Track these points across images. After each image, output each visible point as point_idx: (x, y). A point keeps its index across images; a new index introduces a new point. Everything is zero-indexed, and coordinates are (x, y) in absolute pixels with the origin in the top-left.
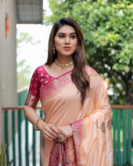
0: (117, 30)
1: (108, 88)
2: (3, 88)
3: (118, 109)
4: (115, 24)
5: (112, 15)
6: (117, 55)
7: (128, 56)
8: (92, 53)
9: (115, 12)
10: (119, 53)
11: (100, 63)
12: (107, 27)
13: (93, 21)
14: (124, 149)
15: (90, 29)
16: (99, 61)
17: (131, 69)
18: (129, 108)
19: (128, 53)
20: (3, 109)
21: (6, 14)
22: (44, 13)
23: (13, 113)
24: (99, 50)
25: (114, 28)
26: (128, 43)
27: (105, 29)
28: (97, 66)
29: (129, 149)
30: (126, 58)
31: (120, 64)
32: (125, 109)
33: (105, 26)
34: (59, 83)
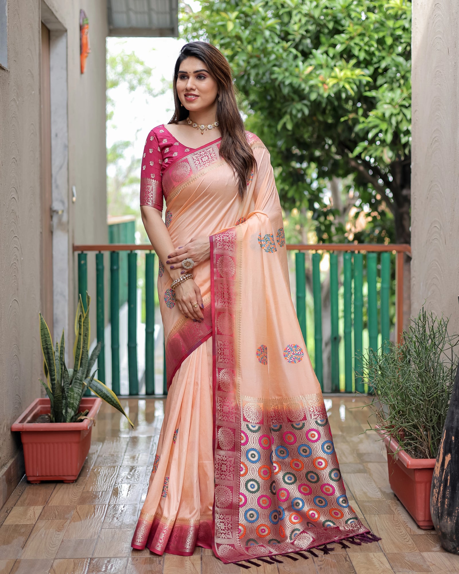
0: (362, 56)
4: (357, 40)
8: (300, 115)
10: (366, 116)
12: (339, 48)
20: (75, 248)
21: (81, 11)
23: (99, 259)
24: (316, 105)
25: (356, 52)
26: (391, 89)
30: (384, 126)
34: (198, 160)
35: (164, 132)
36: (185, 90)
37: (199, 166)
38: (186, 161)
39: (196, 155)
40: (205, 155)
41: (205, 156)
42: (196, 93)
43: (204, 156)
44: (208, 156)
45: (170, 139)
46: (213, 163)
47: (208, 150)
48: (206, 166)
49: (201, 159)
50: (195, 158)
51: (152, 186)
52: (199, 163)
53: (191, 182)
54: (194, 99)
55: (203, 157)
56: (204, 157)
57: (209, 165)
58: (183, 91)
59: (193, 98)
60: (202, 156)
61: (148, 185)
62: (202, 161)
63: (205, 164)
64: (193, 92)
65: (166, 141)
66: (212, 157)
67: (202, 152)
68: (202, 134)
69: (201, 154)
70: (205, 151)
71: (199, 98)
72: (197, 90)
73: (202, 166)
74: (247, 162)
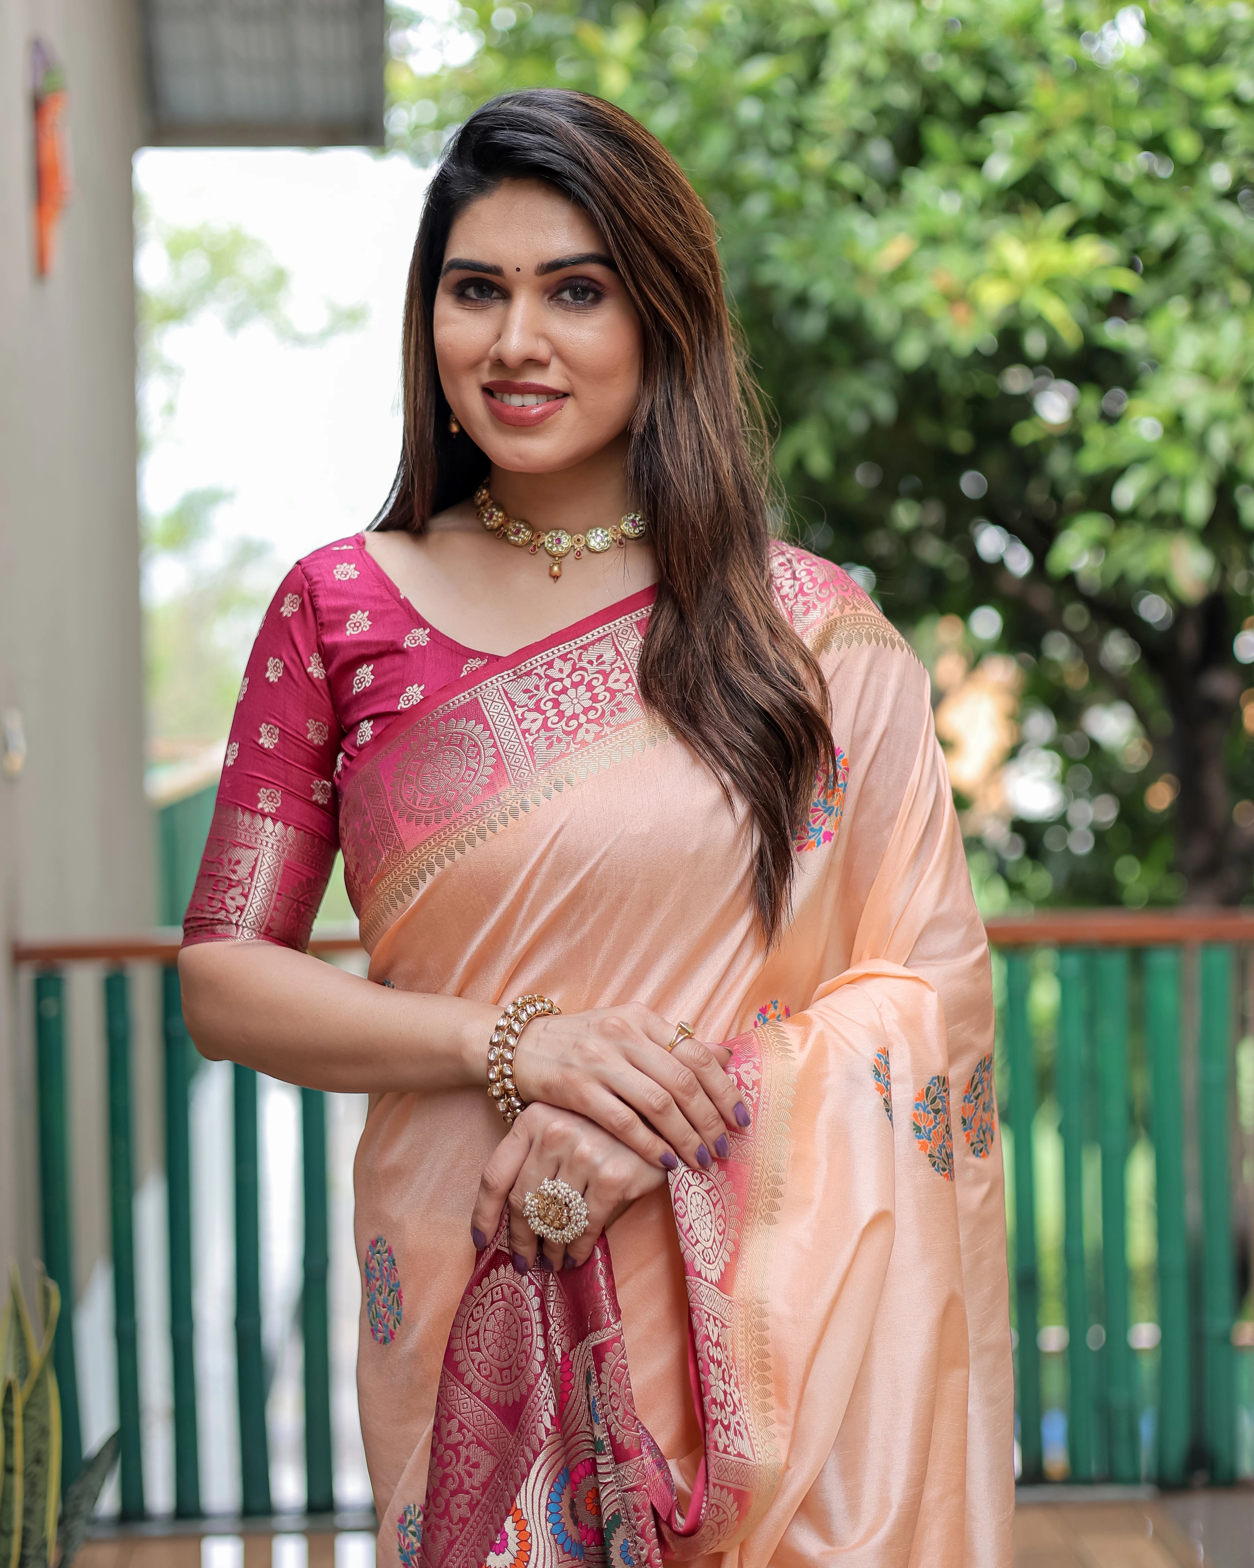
0: (1092, 197)
1: (1013, 753)
2: (17, 760)
3: (1109, 945)
4: (1070, 139)
5: (1043, 57)
6: (1095, 434)
7: (1201, 445)
8: (858, 423)
9: (1074, 29)
10: (1110, 419)
11: (934, 514)
12: (1001, 169)
13: (859, 117)
14: (1163, 1322)
15: (831, 185)
16: (919, 496)
17: (1223, 567)
18: (1212, 941)
19: (1196, 415)
20: (20, 955)
21: (38, 49)
22: (396, 38)
25: (1065, 180)
26: (1196, 317)
27: (972, 186)
28: (908, 539)
29: (1216, 1321)
30: (1179, 460)
31: (1120, 519)
32: (1175, 943)
33: (977, 164)
34: (538, 709)
35: (355, 574)
36: (486, 365)
37: (542, 743)
38: (473, 711)
39: (530, 682)
40: (576, 678)
41: (575, 685)
42: (553, 378)
43: (567, 682)
44: (590, 687)
45: (387, 612)
46: (619, 727)
47: (592, 654)
48: (584, 743)
49: (556, 703)
50: (521, 698)
51: (253, 854)
52: (544, 726)
53: (500, 827)
54: (542, 418)
55: (564, 691)
56: (571, 692)
57: (598, 736)
58: (474, 365)
59: (533, 405)
60: (558, 686)
61: (236, 845)
62: (561, 714)
63: (575, 732)
64: (535, 378)
65: (366, 625)
66: (613, 692)
67: (558, 663)
68: (556, 577)
69: (554, 673)
70: (575, 655)
71: (569, 405)
72: (555, 365)
73: (559, 740)
74: (789, 734)
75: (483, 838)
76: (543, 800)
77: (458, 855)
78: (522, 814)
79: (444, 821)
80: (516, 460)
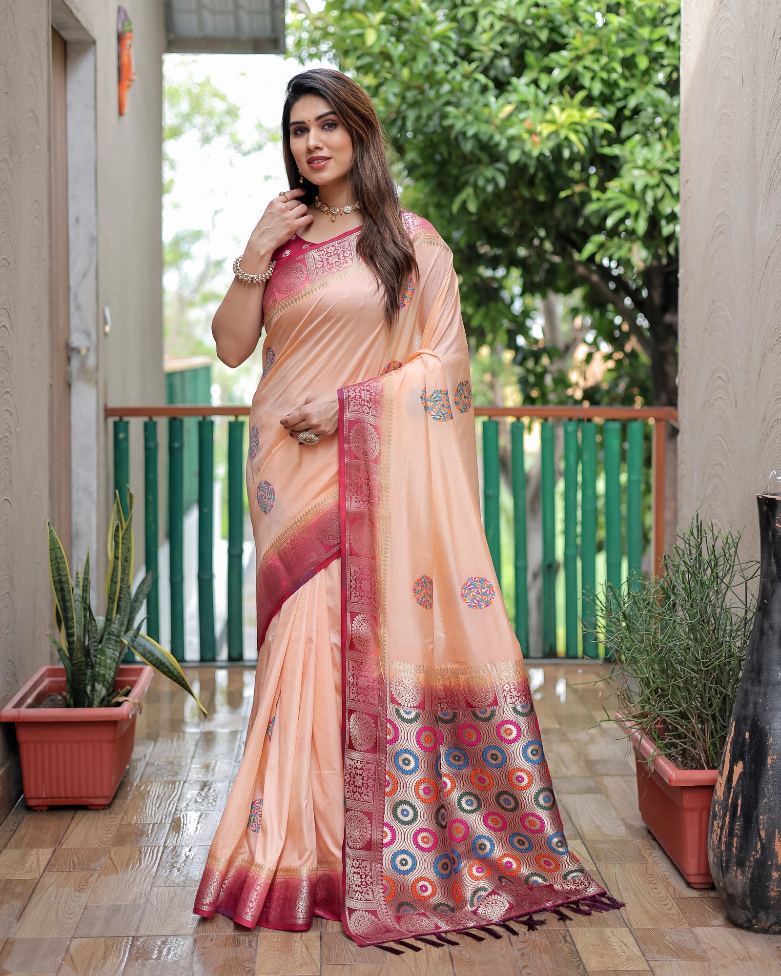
4: (588, 60)
7: (642, 199)
8: (491, 189)
10: (603, 188)
13: (495, 47)
17: (654, 255)
19: (640, 186)
20: (109, 412)
21: (120, 10)
23: (149, 430)
24: (518, 171)
26: (645, 143)
31: (608, 232)
33: (549, 71)
34: (322, 261)
37: (321, 271)
38: (303, 261)
39: (321, 253)
40: (335, 252)
41: (334, 254)
43: (332, 254)
44: (339, 255)
46: (345, 268)
47: (341, 245)
48: (333, 272)
49: (328, 260)
50: (317, 258)
52: (322, 266)
53: (304, 297)
54: (324, 166)
55: (331, 256)
56: (333, 256)
59: (321, 163)
60: (329, 255)
62: (328, 263)
63: (331, 269)
64: (320, 153)
66: (345, 257)
67: (331, 248)
68: (334, 221)
69: (329, 250)
70: (337, 246)
71: (331, 161)
72: (325, 149)
73: (326, 271)
74: (400, 264)
75: (299, 300)
76: (318, 289)
77: (291, 304)
78: (311, 293)
79: (289, 294)
80: (319, 180)
